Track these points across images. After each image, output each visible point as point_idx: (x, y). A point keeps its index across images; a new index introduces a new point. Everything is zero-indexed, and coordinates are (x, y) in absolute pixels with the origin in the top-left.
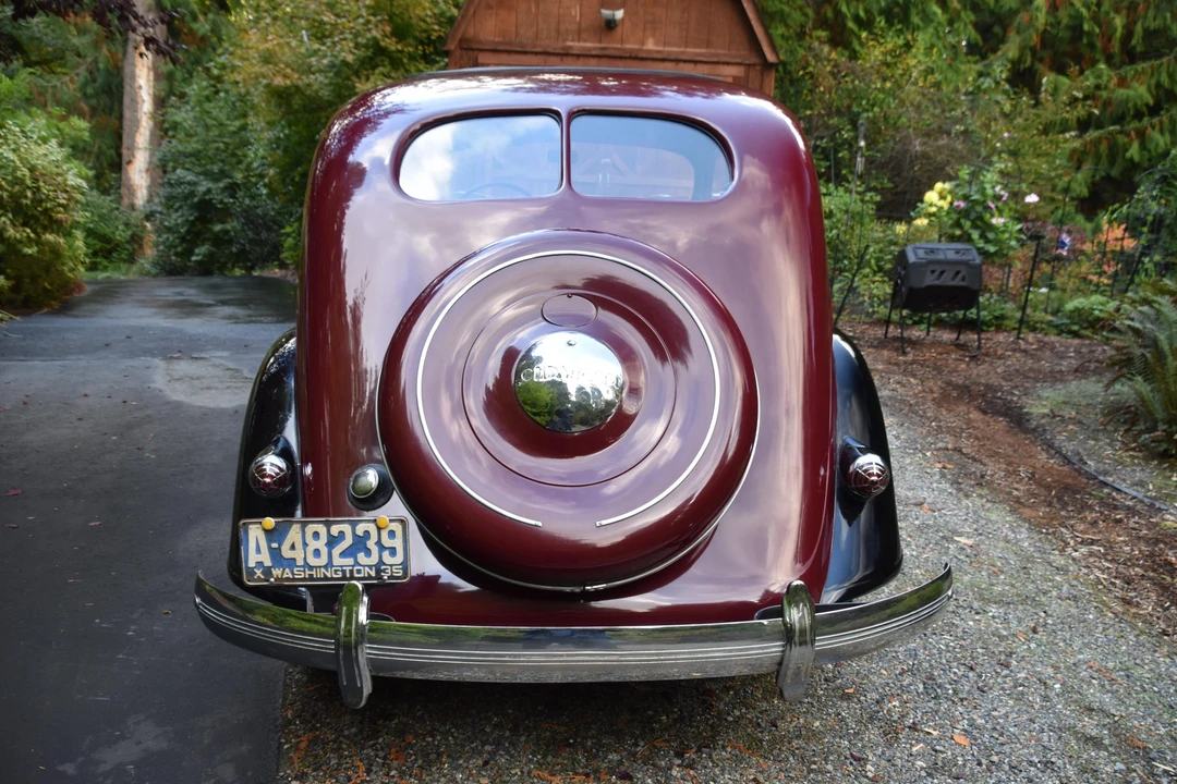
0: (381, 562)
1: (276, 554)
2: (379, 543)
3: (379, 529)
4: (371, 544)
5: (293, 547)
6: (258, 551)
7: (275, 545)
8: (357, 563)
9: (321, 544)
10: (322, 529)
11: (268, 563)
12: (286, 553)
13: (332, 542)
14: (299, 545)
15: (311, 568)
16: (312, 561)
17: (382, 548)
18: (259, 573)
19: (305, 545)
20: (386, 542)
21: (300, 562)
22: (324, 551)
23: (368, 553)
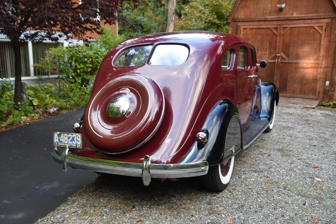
0: (77, 144)
1: (59, 139)
2: (76, 139)
3: (76, 136)
4: (75, 139)
5: (62, 139)
6: (56, 139)
7: (59, 138)
8: (73, 143)
9: (66, 138)
10: (67, 135)
11: (58, 142)
12: (61, 140)
13: (69, 138)
14: (63, 138)
15: (65, 143)
16: (65, 142)
17: (77, 140)
18: (56, 143)
19: (64, 138)
20: (78, 139)
21: (63, 142)
22: (67, 140)
23: (74, 141)
